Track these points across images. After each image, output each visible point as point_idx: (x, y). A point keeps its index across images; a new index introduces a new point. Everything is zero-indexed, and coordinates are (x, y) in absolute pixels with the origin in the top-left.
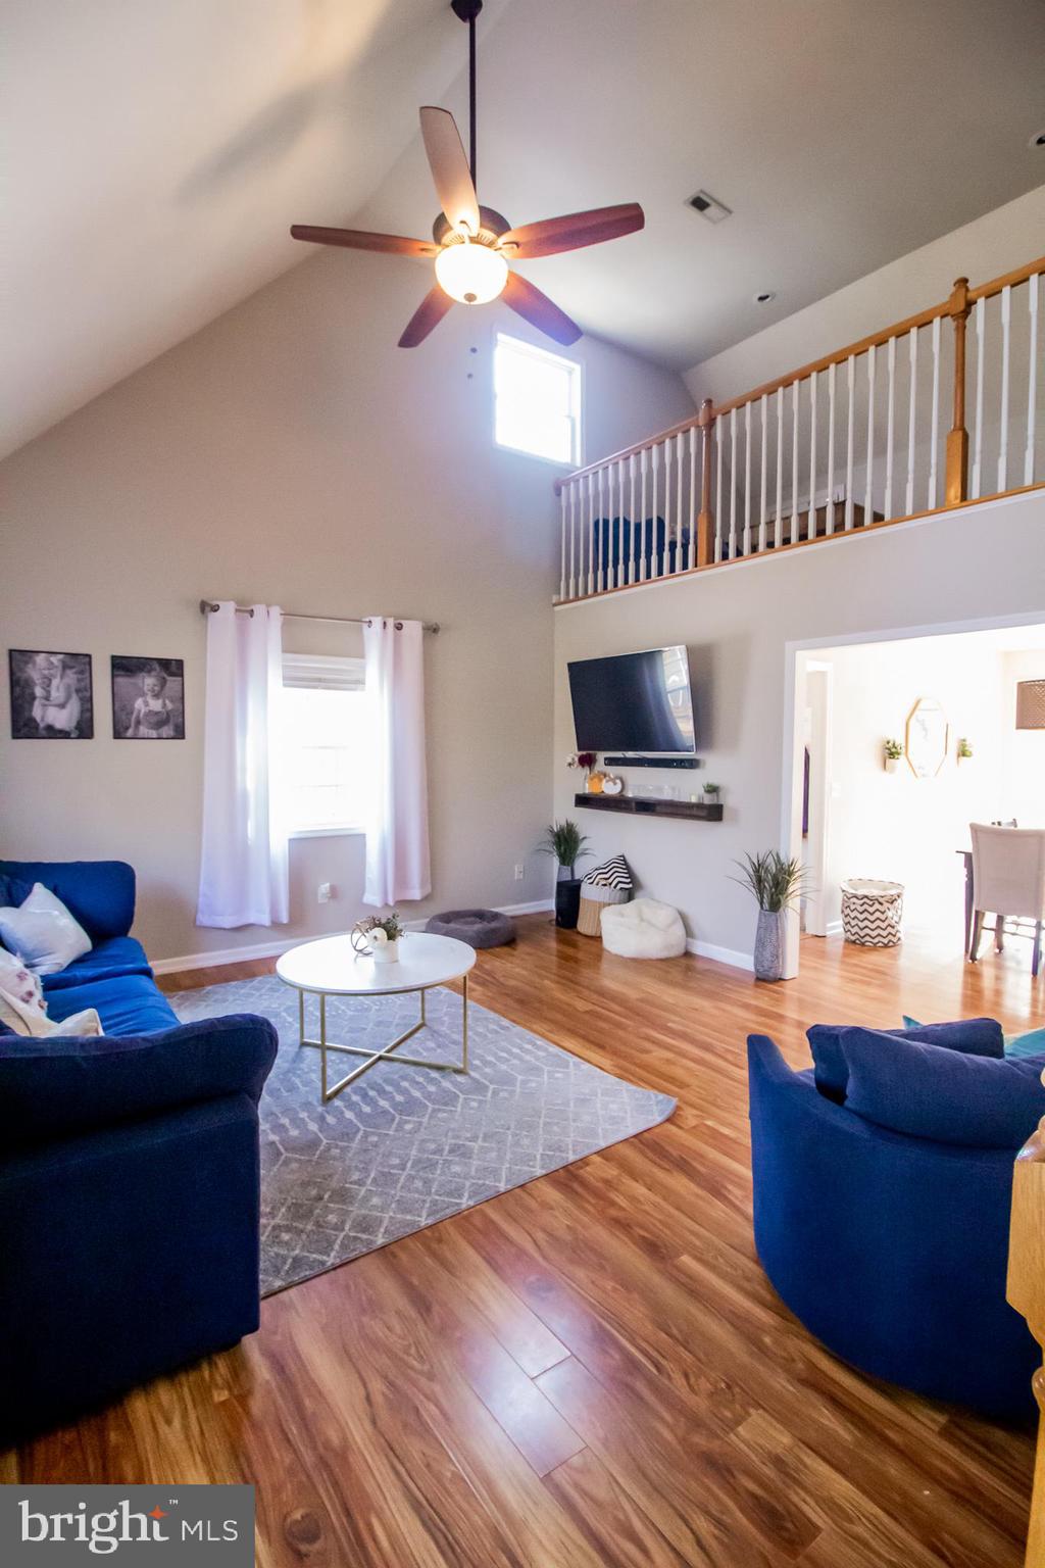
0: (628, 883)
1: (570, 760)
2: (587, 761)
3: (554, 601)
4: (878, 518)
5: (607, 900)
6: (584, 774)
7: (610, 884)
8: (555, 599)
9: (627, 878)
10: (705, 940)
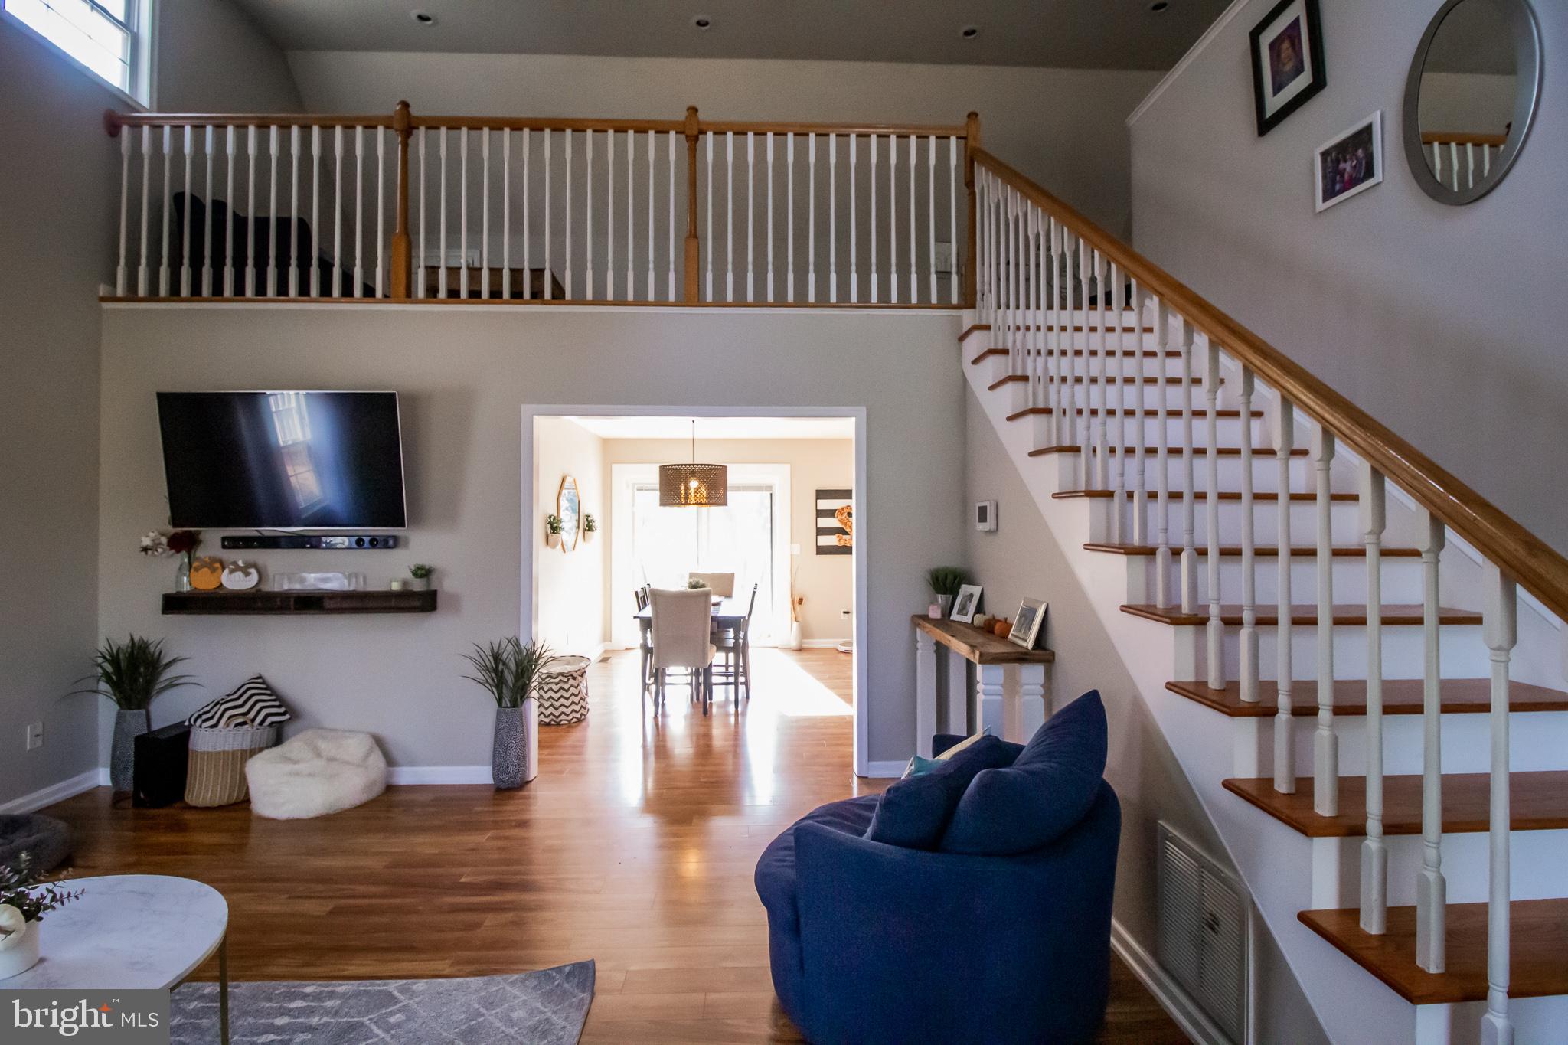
0: (283, 714)
1: (146, 542)
2: (183, 543)
3: (101, 294)
4: (558, 294)
5: (246, 746)
6: (177, 564)
7: (253, 720)
8: (103, 290)
9: (279, 707)
10: (412, 763)
